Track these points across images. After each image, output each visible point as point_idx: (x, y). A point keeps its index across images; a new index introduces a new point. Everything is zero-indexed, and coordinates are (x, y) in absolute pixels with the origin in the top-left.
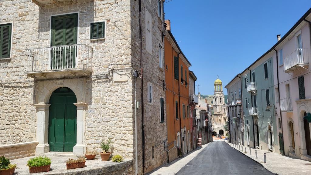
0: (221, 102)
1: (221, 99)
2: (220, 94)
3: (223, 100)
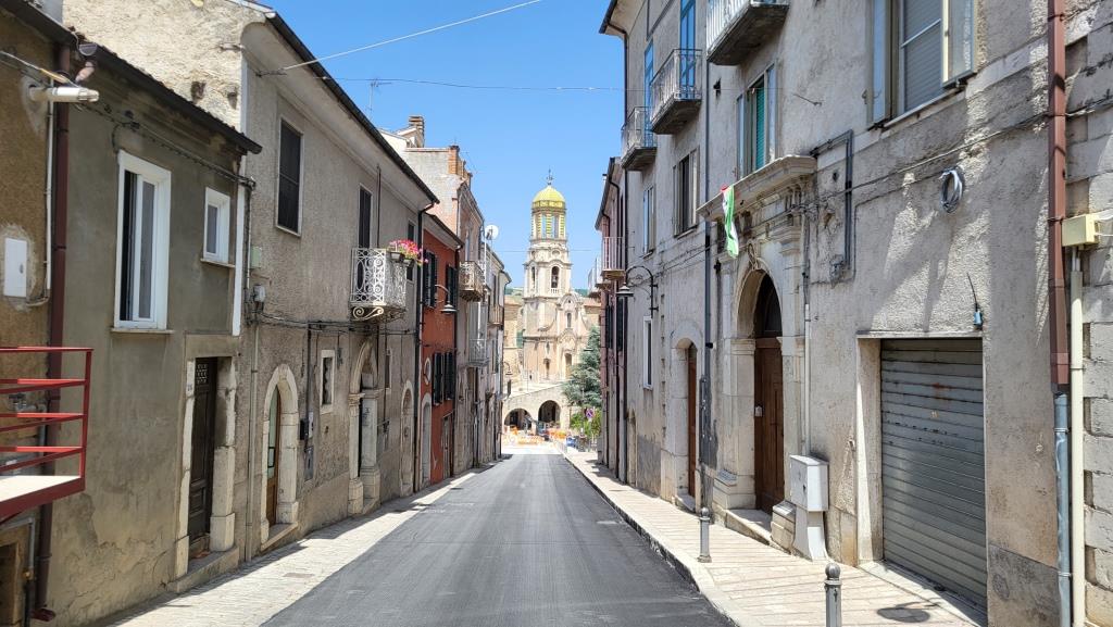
1: (555, 271)
2: (556, 252)
3: (566, 276)
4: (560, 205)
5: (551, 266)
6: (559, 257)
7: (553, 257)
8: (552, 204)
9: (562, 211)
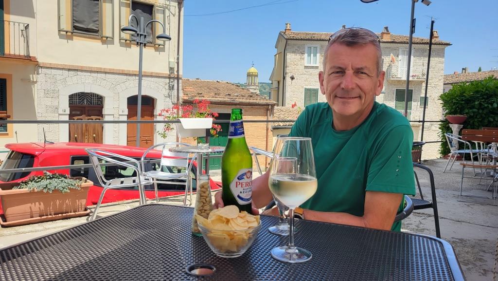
8: (254, 74)
9: (257, 76)
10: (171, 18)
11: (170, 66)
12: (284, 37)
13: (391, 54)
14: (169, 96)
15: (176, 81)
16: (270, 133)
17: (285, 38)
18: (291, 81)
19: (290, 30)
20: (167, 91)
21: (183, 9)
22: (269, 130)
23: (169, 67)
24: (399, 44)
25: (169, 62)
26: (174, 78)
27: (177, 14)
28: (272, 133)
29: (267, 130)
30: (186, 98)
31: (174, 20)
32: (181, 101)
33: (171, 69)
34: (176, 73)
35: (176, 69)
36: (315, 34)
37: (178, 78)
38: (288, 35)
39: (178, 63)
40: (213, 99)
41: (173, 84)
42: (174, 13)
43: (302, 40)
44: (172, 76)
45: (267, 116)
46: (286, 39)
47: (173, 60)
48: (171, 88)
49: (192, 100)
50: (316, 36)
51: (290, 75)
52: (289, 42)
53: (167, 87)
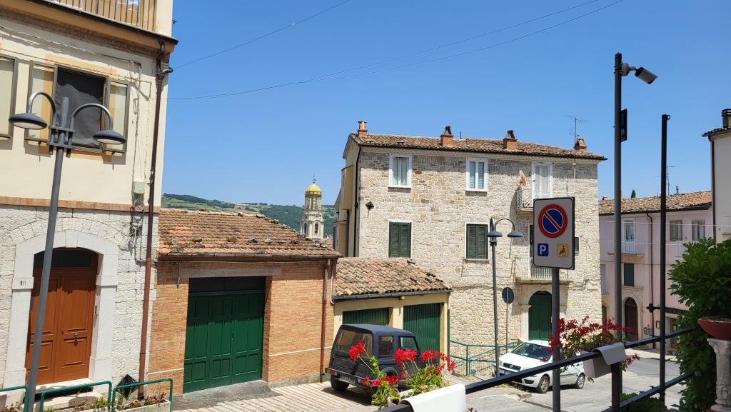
0: (316, 232)
1: (317, 225)
2: (317, 216)
3: (321, 228)
4: (319, 194)
5: (315, 223)
6: (318, 219)
7: (316, 219)
8: (315, 193)
9: (320, 196)
10: (140, 104)
11: (135, 191)
12: (355, 141)
13: (521, 172)
14: (130, 248)
15: (146, 219)
16: (330, 310)
17: (357, 143)
18: (367, 210)
19: (366, 131)
20: (126, 238)
21: (165, 89)
22: (328, 305)
23: (133, 192)
24: (530, 157)
25: (133, 183)
26: (142, 214)
27: (154, 96)
28: (332, 308)
29: (324, 303)
30: (166, 251)
31: (147, 108)
32: (154, 257)
33: (137, 197)
34: (146, 204)
35: (147, 197)
36: (404, 138)
37: (150, 214)
38: (363, 138)
39: (152, 186)
40: (222, 250)
41: (139, 225)
42: (147, 94)
43: (383, 146)
44: (137, 209)
45: (324, 278)
46: (359, 145)
47: (142, 179)
48: (135, 232)
49: (178, 254)
50: (405, 141)
51: (367, 202)
52: (365, 150)
53: (127, 230)
